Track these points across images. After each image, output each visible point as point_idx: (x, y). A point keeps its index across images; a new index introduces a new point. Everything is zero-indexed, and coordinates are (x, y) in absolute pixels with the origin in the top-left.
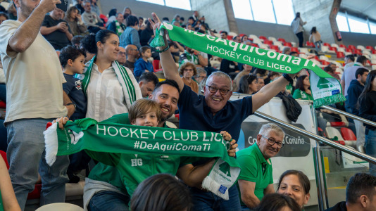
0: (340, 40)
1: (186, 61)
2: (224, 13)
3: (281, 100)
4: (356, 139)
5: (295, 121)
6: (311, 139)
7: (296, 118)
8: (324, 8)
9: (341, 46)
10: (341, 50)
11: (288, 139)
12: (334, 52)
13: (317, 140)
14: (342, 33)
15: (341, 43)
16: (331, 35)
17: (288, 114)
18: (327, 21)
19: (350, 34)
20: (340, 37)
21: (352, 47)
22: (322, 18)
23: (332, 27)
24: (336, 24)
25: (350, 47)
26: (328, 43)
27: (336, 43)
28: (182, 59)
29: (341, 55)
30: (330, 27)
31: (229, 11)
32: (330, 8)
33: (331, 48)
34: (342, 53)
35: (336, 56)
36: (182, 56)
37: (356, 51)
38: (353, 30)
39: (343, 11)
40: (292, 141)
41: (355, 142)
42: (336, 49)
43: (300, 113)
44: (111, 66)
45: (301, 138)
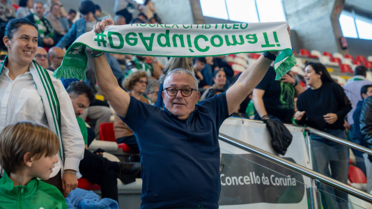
0: (344, 48)
1: (134, 70)
2: (188, 8)
3: (265, 125)
4: (365, 181)
5: (283, 154)
6: (304, 177)
7: (285, 150)
8: (323, 5)
9: (347, 57)
10: (347, 62)
11: (274, 179)
12: (336, 64)
13: (312, 178)
14: (349, 39)
15: (347, 52)
16: (332, 42)
17: (274, 143)
18: (328, 23)
19: (358, 40)
20: (345, 45)
21: (361, 58)
22: (322, 18)
23: (334, 31)
24: (340, 27)
25: (358, 58)
26: (328, 51)
27: (340, 52)
28: (128, 68)
29: (346, 69)
30: (331, 31)
31: (196, 6)
32: (331, 5)
33: (333, 60)
34: (348, 66)
35: (339, 70)
36: (129, 64)
37: (366, 64)
38: (363, 36)
39: (349, 9)
40: (279, 182)
41: (365, 185)
42: (339, 60)
43: (289, 143)
44: (29, 70)
45: (292, 177)
